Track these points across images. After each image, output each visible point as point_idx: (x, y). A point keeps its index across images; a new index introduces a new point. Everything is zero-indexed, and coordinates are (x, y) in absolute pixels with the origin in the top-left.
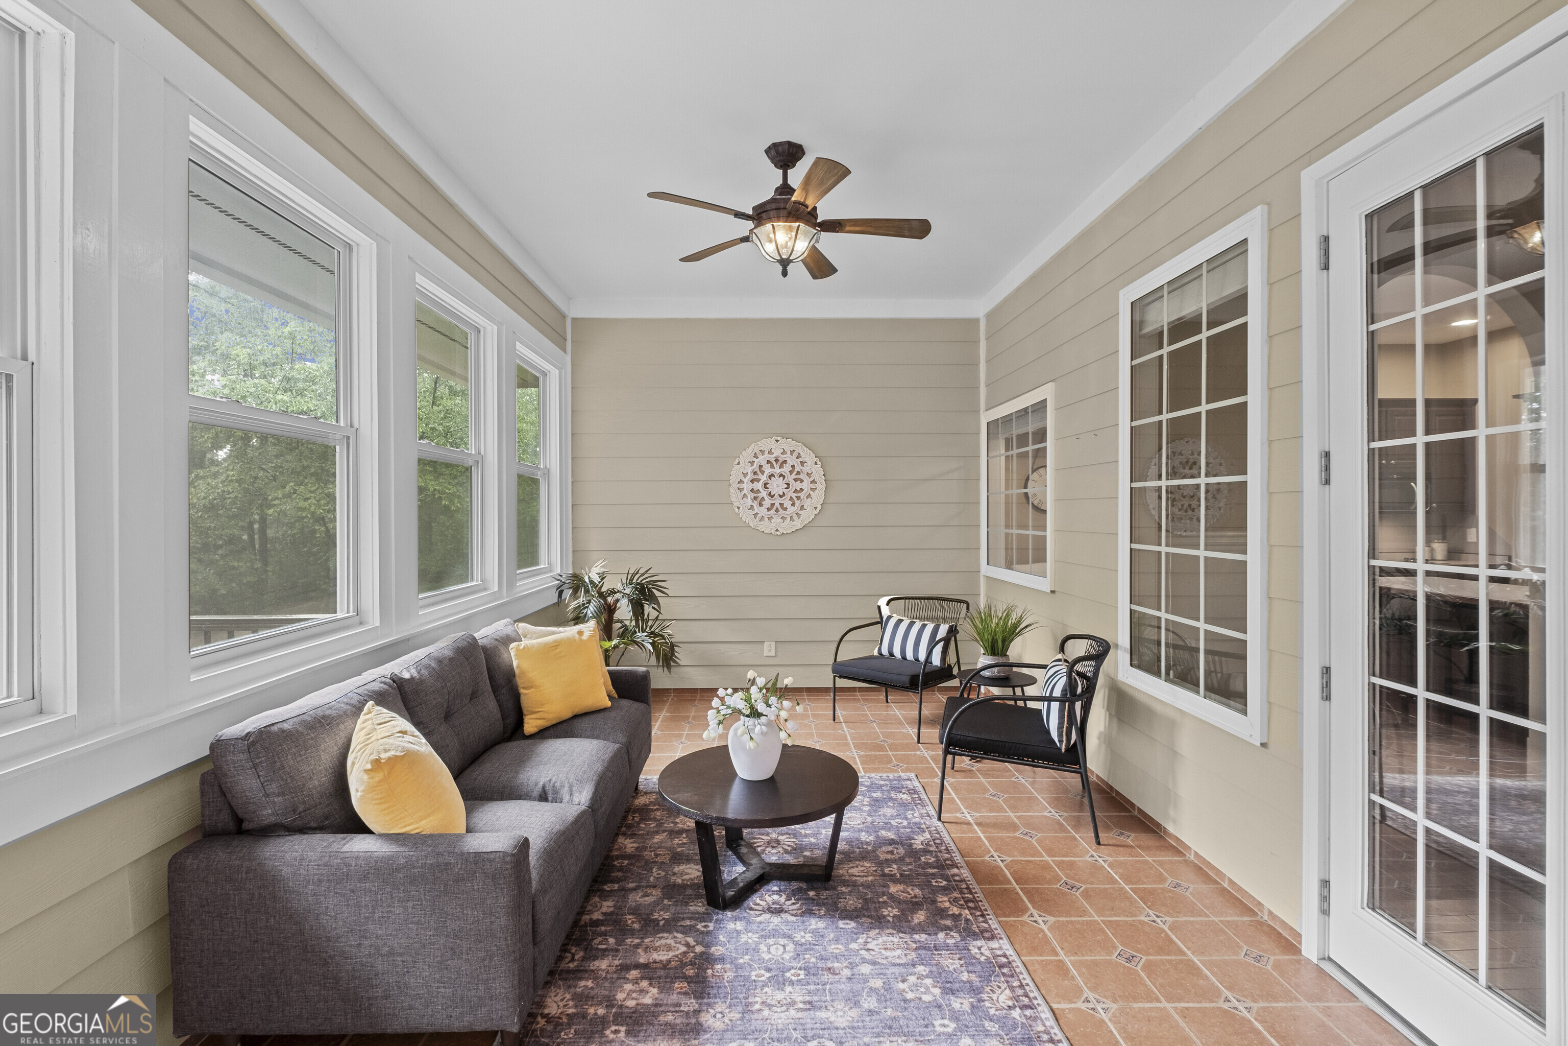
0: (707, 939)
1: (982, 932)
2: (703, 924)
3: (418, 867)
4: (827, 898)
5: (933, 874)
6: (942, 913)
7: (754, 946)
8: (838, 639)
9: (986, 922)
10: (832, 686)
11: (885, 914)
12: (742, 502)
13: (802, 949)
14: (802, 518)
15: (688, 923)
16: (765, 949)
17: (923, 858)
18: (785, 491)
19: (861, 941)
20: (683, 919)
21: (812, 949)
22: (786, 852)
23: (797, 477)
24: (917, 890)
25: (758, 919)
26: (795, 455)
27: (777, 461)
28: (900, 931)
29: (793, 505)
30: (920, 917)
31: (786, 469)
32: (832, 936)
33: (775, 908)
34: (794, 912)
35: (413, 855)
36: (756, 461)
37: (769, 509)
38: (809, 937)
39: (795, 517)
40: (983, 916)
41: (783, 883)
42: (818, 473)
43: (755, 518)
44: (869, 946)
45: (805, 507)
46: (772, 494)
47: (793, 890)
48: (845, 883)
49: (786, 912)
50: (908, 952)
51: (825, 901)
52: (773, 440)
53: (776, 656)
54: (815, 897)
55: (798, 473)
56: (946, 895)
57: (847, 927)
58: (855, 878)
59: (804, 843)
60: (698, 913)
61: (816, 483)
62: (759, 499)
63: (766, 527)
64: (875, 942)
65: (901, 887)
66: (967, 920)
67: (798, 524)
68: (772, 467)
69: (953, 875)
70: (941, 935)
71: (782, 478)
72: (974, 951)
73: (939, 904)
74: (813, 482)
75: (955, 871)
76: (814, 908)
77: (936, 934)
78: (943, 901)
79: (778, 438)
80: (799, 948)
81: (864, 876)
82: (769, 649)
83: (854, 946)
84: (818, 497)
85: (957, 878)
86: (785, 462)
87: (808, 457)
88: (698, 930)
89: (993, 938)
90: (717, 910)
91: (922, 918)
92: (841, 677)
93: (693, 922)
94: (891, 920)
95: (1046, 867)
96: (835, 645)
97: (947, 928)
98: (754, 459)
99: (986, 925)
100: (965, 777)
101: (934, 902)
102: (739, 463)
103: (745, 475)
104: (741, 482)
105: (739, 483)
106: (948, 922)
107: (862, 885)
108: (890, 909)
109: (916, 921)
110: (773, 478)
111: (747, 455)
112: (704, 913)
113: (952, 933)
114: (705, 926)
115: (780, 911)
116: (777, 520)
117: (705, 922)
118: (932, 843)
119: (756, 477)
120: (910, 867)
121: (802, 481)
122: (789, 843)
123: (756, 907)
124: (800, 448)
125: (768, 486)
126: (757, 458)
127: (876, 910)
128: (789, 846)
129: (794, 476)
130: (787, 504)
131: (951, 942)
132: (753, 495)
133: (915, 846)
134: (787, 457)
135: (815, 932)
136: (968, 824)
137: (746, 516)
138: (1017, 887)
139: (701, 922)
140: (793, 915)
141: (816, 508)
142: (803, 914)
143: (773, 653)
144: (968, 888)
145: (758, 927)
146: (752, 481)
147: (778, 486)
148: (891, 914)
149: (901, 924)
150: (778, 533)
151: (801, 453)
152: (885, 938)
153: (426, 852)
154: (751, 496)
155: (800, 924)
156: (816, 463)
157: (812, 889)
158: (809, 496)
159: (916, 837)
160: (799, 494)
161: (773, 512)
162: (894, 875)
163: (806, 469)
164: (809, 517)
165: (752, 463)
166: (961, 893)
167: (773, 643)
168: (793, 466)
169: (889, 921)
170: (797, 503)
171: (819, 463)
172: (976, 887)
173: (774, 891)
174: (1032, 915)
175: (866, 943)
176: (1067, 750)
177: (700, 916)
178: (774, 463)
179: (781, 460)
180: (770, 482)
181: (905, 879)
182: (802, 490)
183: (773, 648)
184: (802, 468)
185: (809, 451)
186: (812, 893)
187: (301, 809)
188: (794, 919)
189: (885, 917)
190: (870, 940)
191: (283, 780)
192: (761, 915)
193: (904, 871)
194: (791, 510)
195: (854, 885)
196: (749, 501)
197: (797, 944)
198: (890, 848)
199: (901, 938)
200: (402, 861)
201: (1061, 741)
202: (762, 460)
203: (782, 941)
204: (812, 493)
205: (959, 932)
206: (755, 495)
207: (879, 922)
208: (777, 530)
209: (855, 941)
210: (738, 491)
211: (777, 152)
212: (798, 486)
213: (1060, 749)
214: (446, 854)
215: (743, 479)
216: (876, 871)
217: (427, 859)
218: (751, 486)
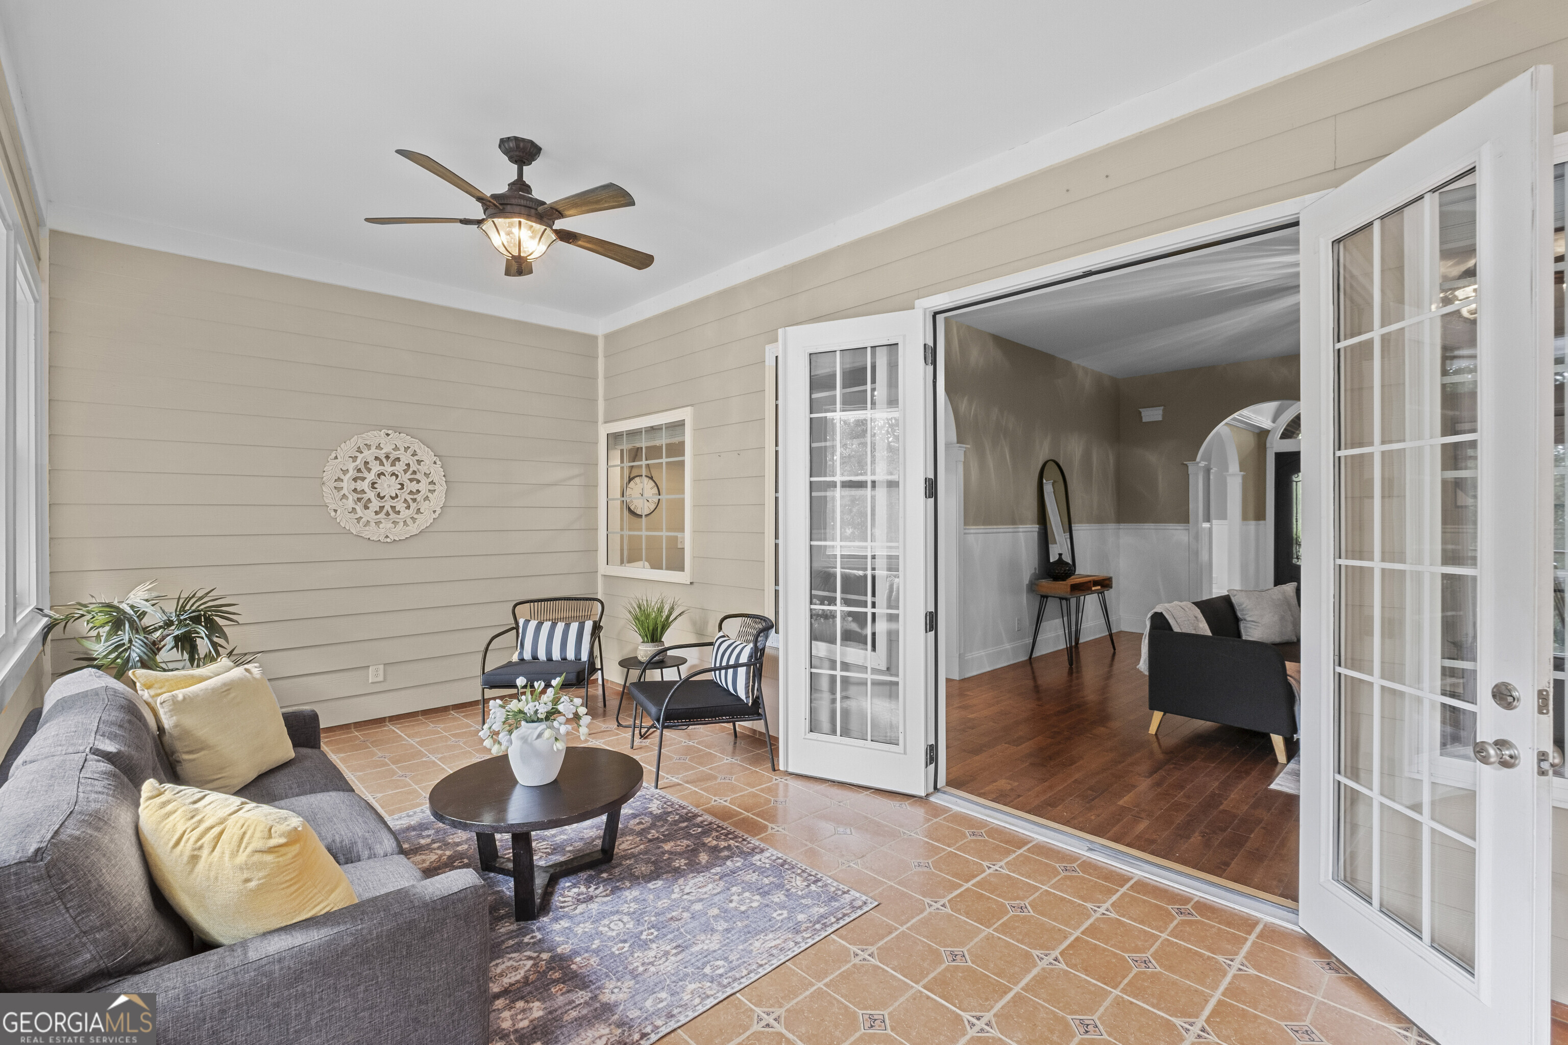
0: (545, 946)
1: (753, 850)
2: (528, 937)
3: (372, 939)
4: (621, 874)
5: (687, 827)
6: (715, 850)
7: (594, 931)
8: (483, 648)
9: (749, 843)
10: (480, 698)
11: (677, 865)
12: (341, 503)
13: (637, 917)
14: (417, 523)
15: (511, 942)
16: (606, 929)
17: (669, 818)
18: (398, 492)
19: (676, 890)
20: (503, 942)
21: (645, 912)
22: (548, 854)
23: (413, 476)
24: (685, 841)
25: (577, 912)
26: (410, 452)
27: (387, 457)
28: (699, 873)
29: (408, 507)
30: (703, 858)
31: (399, 468)
32: (651, 897)
33: (584, 898)
34: (604, 894)
35: (362, 929)
36: (360, 456)
37: (377, 513)
38: (634, 906)
39: (409, 521)
40: (744, 840)
41: (570, 878)
42: (437, 473)
43: (358, 522)
44: (687, 890)
45: (421, 511)
46: (382, 495)
47: (586, 879)
48: (626, 857)
49: (596, 897)
50: (716, 883)
51: (622, 876)
52: (383, 433)
53: (385, 680)
54: (610, 877)
55: (414, 472)
56: (708, 836)
57: (657, 886)
58: (629, 851)
59: (558, 842)
60: (513, 931)
61: (435, 484)
62: (363, 501)
63: (373, 532)
64: (688, 887)
65: (672, 844)
66: (737, 847)
67: (413, 529)
68: (382, 464)
69: (702, 822)
70: (729, 863)
71: (394, 477)
72: (758, 863)
73: (709, 844)
74: (432, 483)
75: (700, 819)
76: (618, 884)
77: (725, 864)
78: (710, 841)
79: (390, 432)
80: (635, 916)
81: (635, 847)
82: (375, 674)
83: (674, 896)
84: (438, 499)
85: (706, 823)
86: (398, 459)
87: (426, 455)
88: (528, 944)
89: (762, 851)
90: (529, 922)
91: (706, 858)
92: (492, 687)
93: (516, 940)
94: (685, 867)
95: (755, 795)
96: (481, 656)
97: (728, 858)
98: (358, 454)
99: (751, 845)
100: (646, 752)
101: (704, 844)
102: (336, 458)
103: (345, 472)
104: (339, 480)
105: (336, 481)
106: (726, 853)
107: (640, 853)
108: (677, 861)
109: (704, 862)
110: (382, 477)
111: (348, 448)
112: (519, 929)
113: (735, 859)
114: (532, 938)
115: (591, 899)
116: (386, 525)
117: (528, 934)
118: (665, 806)
119: (360, 475)
120: (665, 828)
121: (418, 482)
122: (544, 847)
123: (565, 904)
124: (416, 446)
125: (376, 486)
126: (362, 452)
127: (669, 865)
128: (546, 848)
129: (408, 475)
130: (400, 506)
131: (739, 864)
132: (356, 496)
133: (655, 813)
134: (400, 453)
135: (635, 900)
136: (679, 784)
137: (346, 521)
138: (749, 814)
139: (525, 936)
140: (604, 896)
141: (434, 512)
142: (613, 892)
143: (381, 678)
144: (719, 827)
145: (583, 917)
146: (355, 480)
147: (389, 486)
148: (682, 864)
149: (694, 867)
150: (388, 540)
151: (418, 451)
152: (693, 881)
153: (379, 919)
154: (352, 497)
155: (617, 900)
156: (435, 463)
157: (602, 872)
158: (427, 498)
159: (649, 806)
160: (415, 496)
161: (382, 515)
162: (658, 838)
163: (423, 468)
164: (427, 521)
165: (354, 459)
166: (717, 831)
167: (381, 667)
168: (408, 465)
169: (684, 869)
170: (413, 506)
171: (438, 462)
172: (725, 825)
173: (569, 887)
174: (772, 828)
175: (682, 890)
176: (753, 704)
177: (518, 932)
178: (384, 460)
179: (392, 457)
180: (379, 481)
181: (668, 838)
182: (418, 491)
183: (381, 672)
184: (419, 467)
185: (427, 449)
186: (605, 875)
187: (133, 939)
188: (609, 898)
189: (679, 868)
190: (683, 887)
191: (104, 905)
192: (576, 908)
193: (663, 832)
194: (405, 513)
195: (633, 856)
196: (350, 503)
197: (628, 914)
198: (637, 820)
199: (703, 876)
200: (349, 940)
201: (747, 697)
202: (368, 455)
203: (615, 918)
204: (430, 495)
205: (738, 856)
206: (359, 496)
207: (677, 873)
208: (387, 537)
209: (673, 891)
210: (334, 491)
211: (518, 147)
212: (414, 486)
213: (747, 704)
214: (405, 912)
215: (342, 477)
216: (641, 840)
217: (383, 926)
218: (353, 485)
